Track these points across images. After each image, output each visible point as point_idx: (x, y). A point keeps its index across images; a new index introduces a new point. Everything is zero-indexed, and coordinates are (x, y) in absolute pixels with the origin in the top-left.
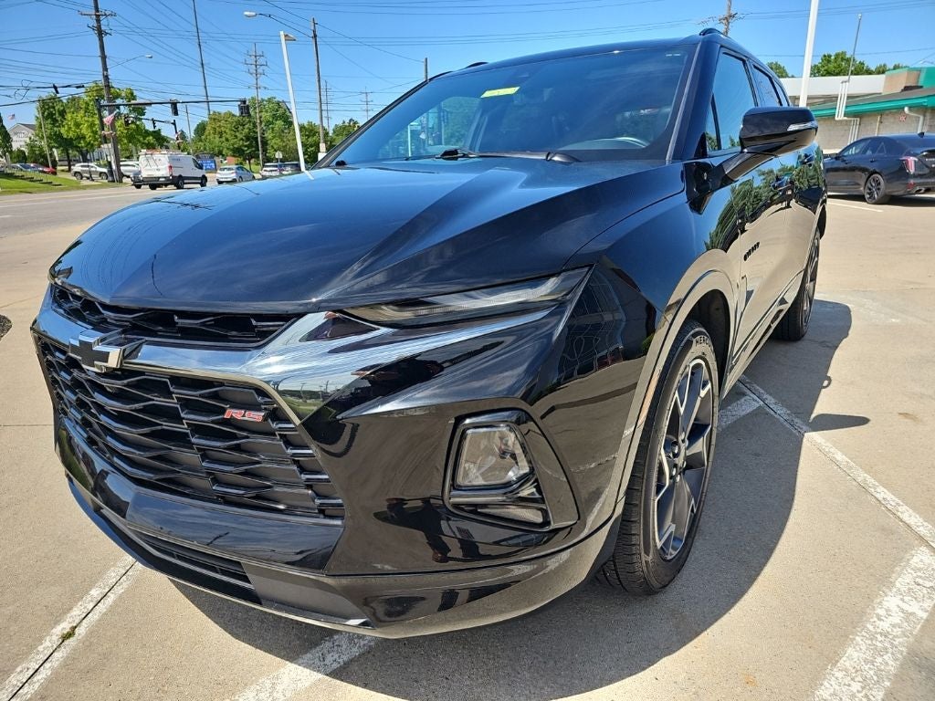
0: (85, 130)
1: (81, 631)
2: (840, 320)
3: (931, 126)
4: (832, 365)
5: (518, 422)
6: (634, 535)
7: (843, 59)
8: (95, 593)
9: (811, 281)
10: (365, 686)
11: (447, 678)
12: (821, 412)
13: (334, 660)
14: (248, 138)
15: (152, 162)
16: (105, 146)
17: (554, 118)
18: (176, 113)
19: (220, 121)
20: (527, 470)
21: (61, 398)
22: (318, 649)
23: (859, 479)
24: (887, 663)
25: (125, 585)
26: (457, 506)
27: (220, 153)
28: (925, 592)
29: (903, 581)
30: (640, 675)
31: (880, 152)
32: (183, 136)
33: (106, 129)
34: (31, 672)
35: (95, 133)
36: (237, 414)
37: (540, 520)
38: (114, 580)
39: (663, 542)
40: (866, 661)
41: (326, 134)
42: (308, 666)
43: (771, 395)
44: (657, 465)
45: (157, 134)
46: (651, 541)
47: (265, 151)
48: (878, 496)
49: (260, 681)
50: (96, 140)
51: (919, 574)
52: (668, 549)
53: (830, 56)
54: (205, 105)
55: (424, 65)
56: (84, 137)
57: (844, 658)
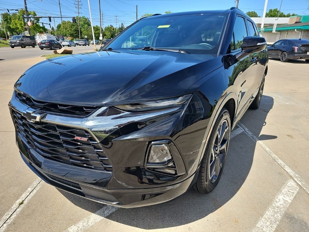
0: (19, 26)
1: (25, 202)
2: (270, 102)
3: (303, 36)
4: (266, 118)
5: (168, 143)
6: (203, 176)
7: (276, 11)
8: (30, 189)
9: (262, 90)
10: (117, 221)
11: (143, 219)
12: (262, 134)
13: (107, 212)
14: (75, 30)
15: (41, 38)
16: (26, 31)
17: (181, 34)
18: (50, 21)
19: (66, 24)
20: (170, 158)
21: (18, 127)
22: (102, 209)
23: (273, 157)
24: (278, 216)
25: (39, 187)
26: (148, 168)
27: (66, 35)
28: (291, 194)
29: (285, 190)
30: (203, 219)
31: (286, 45)
32: (53, 29)
33: (26, 25)
34: (10, 215)
35: (22, 27)
36: (79, 138)
37: (174, 173)
38: (36, 185)
39: (211, 177)
40: (272, 215)
41: (102, 30)
42: (99, 214)
43: (247, 128)
44: (211, 155)
45: (43, 28)
46: (208, 178)
47: (81, 35)
48: (278, 162)
49: (84, 219)
50: (23, 29)
51: (290, 188)
52: (213, 180)
53: (272, 10)
54: (60, 18)
55: (136, 7)
56: (18, 28)
57: (265, 215)
